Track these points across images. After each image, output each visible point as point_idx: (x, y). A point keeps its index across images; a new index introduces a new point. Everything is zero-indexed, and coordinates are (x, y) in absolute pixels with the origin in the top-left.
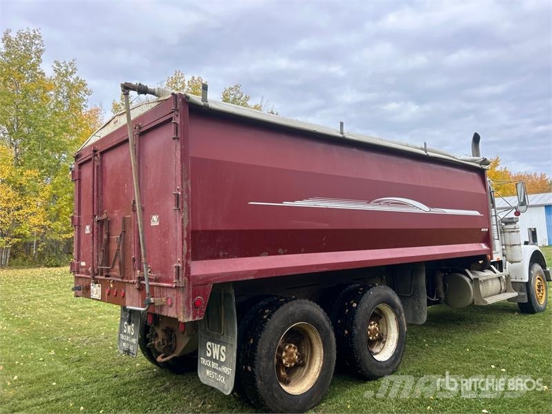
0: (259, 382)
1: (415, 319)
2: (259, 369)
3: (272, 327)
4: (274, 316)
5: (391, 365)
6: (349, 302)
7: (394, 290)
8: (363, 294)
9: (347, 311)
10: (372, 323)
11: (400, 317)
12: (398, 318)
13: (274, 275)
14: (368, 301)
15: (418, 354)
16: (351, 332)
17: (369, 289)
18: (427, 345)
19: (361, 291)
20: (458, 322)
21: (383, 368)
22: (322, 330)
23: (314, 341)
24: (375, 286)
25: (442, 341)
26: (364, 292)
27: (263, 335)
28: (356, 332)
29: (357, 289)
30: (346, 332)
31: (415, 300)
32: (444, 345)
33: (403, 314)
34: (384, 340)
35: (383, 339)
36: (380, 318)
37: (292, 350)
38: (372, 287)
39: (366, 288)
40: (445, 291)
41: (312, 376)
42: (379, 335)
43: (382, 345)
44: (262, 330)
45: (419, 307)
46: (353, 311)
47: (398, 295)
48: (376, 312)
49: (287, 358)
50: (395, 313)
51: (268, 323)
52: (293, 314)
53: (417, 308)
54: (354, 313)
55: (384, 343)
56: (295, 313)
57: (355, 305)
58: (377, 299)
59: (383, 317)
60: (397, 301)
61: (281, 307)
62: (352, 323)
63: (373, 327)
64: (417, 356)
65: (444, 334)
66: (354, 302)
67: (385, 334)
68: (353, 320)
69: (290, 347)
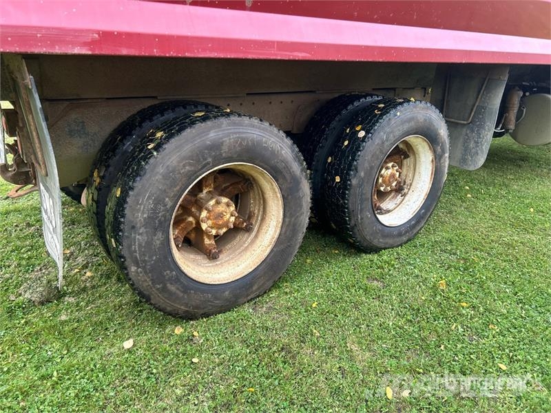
0: (133, 269)
1: (464, 160)
2: (130, 247)
3: (161, 170)
4: (168, 147)
5: (406, 232)
6: (353, 128)
7: (441, 111)
8: (381, 115)
9: (346, 143)
10: (390, 165)
11: (440, 159)
12: (437, 158)
13: (156, 52)
14: (388, 130)
15: (454, 208)
16: (345, 180)
17: (395, 107)
18: (469, 196)
19: (379, 109)
20: (520, 163)
21: (392, 236)
22: (284, 178)
23: (269, 194)
24: (409, 101)
25: (492, 191)
26: (385, 112)
27: (138, 184)
28: (354, 182)
29: (373, 106)
30: (338, 179)
31: (473, 131)
32: (496, 197)
33: (447, 155)
34: (406, 190)
35: (403, 189)
36: (407, 156)
37: (221, 208)
38: (401, 104)
39: (391, 105)
40: (518, 118)
41: (258, 251)
42: (399, 183)
43: (399, 198)
44: (138, 173)
45: (477, 142)
46: (357, 145)
47: (447, 122)
48: (401, 146)
49: (210, 222)
50: (434, 152)
51: (152, 161)
52: (216, 146)
53: (472, 145)
54: (358, 149)
55: (404, 195)
56: (222, 143)
57: (362, 134)
58: (406, 127)
59: (412, 157)
60: (443, 131)
61: (188, 130)
62: (350, 165)
63: (389, 172)
64: (451, 212)
65: (498, 180)
66: (362, 129)
67: (408, 182)
68: (353, 159)
69: (218, 203)
